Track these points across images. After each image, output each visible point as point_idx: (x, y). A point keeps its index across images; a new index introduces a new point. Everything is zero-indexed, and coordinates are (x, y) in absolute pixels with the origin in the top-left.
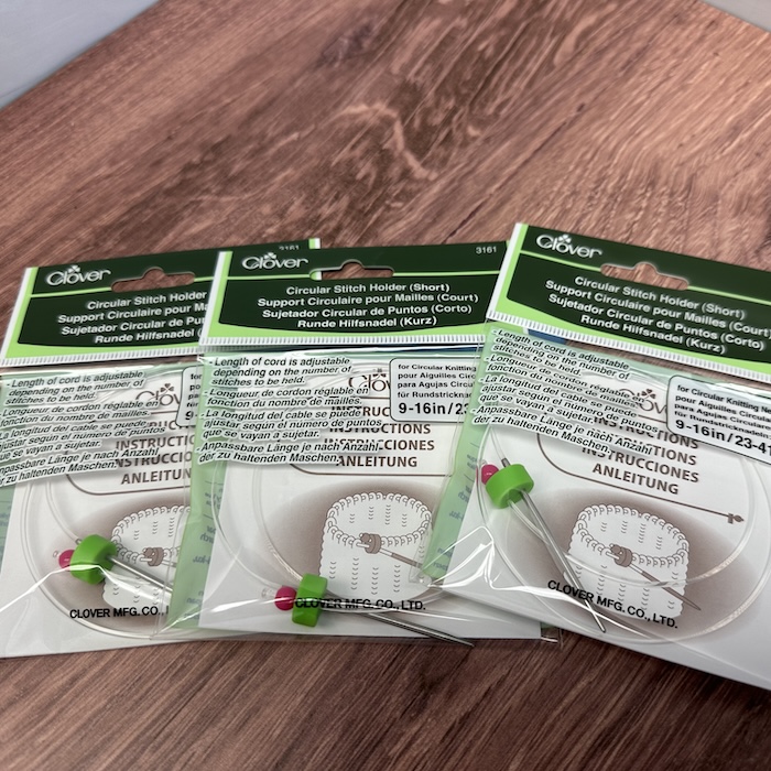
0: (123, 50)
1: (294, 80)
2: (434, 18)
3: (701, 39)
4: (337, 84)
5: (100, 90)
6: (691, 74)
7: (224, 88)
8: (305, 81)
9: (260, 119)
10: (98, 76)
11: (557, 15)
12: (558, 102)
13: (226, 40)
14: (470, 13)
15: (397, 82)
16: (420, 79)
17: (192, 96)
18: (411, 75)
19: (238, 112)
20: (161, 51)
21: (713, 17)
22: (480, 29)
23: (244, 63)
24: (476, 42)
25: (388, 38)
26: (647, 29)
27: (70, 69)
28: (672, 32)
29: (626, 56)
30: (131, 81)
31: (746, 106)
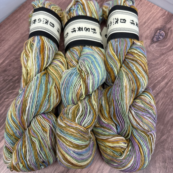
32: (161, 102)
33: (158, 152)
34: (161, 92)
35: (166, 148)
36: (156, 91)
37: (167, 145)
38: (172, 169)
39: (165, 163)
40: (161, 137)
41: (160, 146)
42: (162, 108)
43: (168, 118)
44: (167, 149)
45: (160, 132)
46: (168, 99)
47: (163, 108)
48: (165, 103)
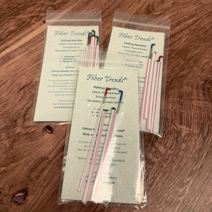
32: (185, 39)
33: (173, 87)
34: (186, 29)
35: (185, 83)
36: (181, 28)
37: (187, 81)
38: (189, 106)
39: (181, 99)
40: (180, 72)
41: (177, 81)
42: (185, 44)
43: (191, 55)
44: (185, 85)
45: (179, 67)
46: (195, 36)
47: (187, 44)
48: (190, 39)
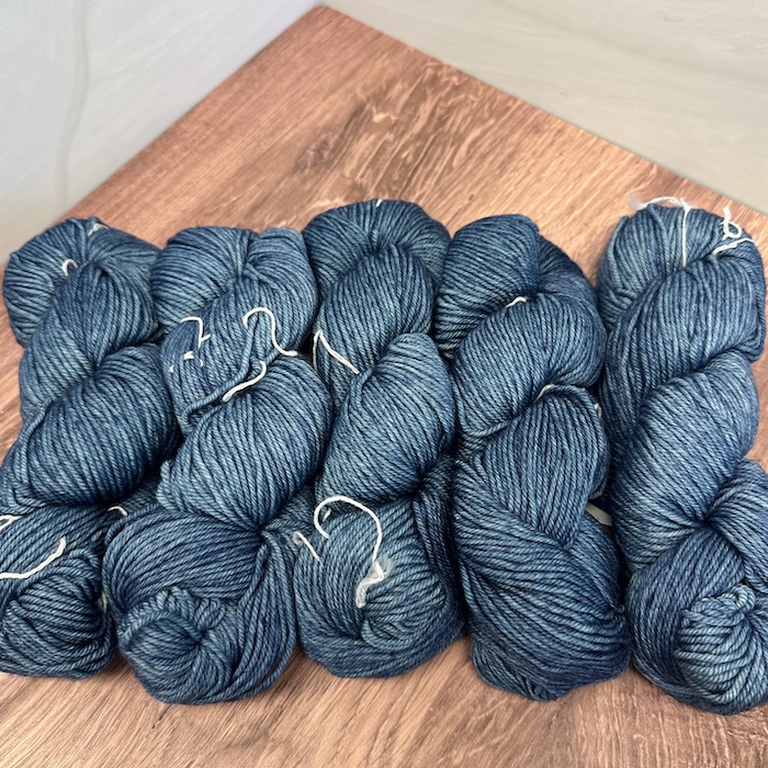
0: (154, 161)
1: (279, 183)
2: (371, 134)
3: (552, 144)
4: (308, 186)
5: (143, 191)
6: (544, 170)
7: (231, 189)
8: (287, 183)
9: (259, 211)
10: (139, 182)
11: (454, 129)
12: (456, 194)
13: (227, 154)
14: (395, 129)
15: (349, 182)
16: (364, 181)
17: (209, 195)
18: (357, 178)
19: (243, 207)
20: (182, 162)
21: (560, 126)
22: (403, 142)
23: (242, 171)
24: (401, 152)
25: (340, 150)
26: (515, 138)
27: (119, 177)
28: (531, 140)
29: (501, 158)
30: (164, 184)
31: (579, 191)
